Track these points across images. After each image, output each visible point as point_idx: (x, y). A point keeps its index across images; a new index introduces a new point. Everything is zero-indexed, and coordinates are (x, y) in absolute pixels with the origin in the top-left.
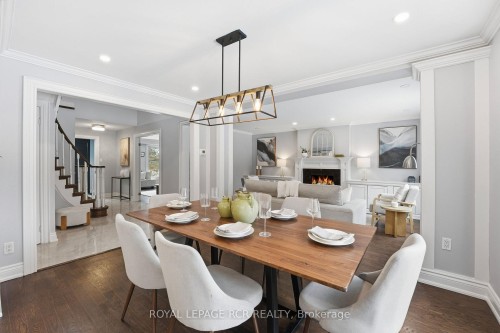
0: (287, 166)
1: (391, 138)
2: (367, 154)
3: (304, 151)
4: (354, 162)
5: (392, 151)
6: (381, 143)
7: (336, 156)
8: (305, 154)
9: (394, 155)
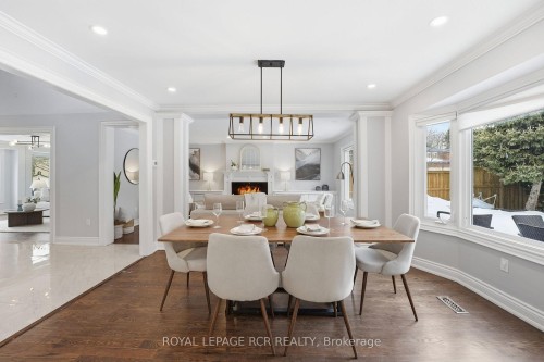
0: (214, 179)
1: (304, 156)
2: (287, 169)
3: (233, 165)
4: (277, 175)
5: (305, 166)
6: (297, 160)
7: (265, 170)
8: (235, 168)
9: (305, 169)
